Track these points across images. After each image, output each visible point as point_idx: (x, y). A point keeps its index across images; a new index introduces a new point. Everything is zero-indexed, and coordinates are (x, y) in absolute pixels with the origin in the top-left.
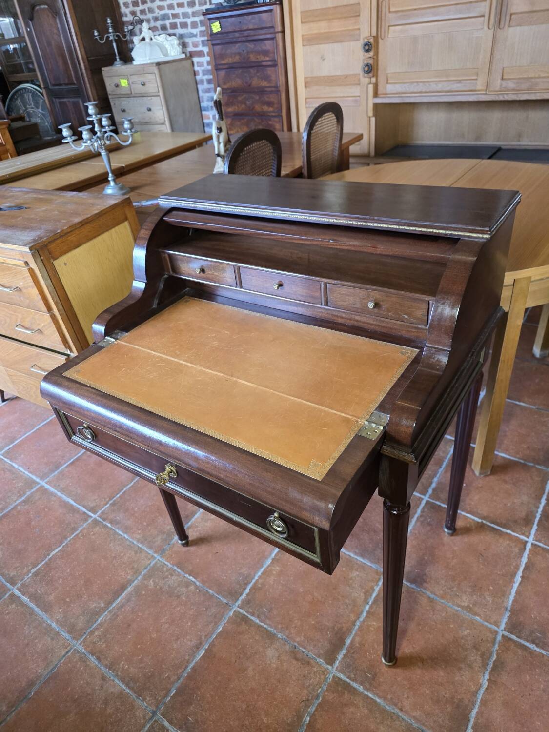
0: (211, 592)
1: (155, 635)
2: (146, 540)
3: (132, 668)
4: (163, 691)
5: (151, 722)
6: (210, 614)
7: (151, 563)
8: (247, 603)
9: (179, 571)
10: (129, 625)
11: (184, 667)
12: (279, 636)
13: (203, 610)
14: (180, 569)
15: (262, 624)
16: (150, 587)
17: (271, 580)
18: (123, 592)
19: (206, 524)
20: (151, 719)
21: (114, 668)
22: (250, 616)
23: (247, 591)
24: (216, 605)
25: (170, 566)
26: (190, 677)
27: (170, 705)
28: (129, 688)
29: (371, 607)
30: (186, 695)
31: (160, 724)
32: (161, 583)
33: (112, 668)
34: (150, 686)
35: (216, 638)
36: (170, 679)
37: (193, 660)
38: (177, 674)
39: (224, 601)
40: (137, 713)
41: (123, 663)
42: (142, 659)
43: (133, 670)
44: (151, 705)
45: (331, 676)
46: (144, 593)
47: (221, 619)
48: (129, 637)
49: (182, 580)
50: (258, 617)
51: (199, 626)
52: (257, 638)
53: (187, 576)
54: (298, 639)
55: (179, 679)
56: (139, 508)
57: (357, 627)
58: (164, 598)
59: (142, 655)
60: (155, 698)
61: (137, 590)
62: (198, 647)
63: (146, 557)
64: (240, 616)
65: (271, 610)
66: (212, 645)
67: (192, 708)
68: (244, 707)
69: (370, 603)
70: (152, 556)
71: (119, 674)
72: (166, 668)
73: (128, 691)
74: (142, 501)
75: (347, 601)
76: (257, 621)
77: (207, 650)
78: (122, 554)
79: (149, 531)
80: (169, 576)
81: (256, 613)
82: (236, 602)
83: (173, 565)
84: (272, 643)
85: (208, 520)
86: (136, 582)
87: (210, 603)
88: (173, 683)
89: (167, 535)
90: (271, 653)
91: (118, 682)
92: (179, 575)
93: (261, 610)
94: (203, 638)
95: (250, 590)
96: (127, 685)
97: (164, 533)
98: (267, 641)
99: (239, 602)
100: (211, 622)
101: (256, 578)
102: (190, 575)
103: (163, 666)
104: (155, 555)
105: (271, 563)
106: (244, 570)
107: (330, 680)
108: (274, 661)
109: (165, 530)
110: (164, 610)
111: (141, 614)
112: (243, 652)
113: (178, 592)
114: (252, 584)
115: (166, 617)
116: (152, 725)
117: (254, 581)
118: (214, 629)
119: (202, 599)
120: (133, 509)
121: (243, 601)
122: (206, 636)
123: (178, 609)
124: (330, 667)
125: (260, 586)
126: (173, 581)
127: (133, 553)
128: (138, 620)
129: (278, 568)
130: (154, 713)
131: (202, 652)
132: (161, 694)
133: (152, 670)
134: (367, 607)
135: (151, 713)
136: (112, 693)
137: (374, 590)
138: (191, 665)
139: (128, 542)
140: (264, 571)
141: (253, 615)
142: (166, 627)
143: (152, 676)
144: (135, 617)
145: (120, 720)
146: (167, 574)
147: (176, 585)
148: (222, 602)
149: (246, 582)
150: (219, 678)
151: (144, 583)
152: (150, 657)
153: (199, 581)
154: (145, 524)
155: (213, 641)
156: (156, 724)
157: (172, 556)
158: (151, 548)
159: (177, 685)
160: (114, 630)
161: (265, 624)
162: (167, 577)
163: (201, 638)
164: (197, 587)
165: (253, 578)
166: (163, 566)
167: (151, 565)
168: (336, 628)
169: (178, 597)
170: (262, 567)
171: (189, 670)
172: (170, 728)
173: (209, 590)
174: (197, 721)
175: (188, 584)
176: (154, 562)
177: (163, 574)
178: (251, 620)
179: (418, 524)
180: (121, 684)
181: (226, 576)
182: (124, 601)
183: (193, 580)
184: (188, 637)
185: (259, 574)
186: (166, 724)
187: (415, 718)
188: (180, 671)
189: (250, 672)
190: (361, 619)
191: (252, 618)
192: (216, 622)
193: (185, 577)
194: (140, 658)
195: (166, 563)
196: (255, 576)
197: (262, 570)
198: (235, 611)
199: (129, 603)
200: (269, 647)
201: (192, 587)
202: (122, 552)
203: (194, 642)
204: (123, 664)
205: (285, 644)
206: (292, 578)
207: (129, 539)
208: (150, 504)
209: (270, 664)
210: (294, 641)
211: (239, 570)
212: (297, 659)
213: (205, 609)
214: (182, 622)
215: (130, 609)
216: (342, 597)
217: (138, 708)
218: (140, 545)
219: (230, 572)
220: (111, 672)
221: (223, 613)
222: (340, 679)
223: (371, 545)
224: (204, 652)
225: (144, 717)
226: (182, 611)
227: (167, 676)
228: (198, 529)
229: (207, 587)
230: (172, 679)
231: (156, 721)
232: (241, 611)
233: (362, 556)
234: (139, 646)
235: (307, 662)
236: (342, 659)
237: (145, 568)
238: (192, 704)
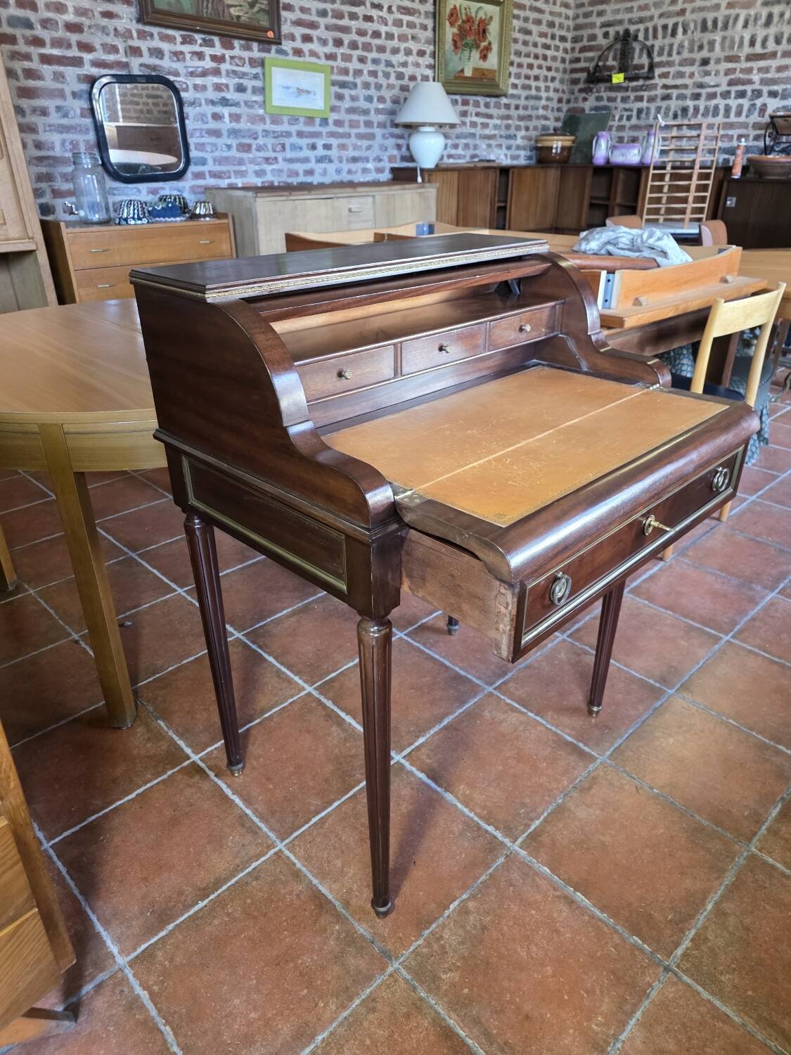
0: (483, 878)
1: (548, 968)
2: (347, 988)
3: (603, 1009)
4: (635, 955)
5: (681, 973)
6: (521, 881)
7: (404, 979)
8: (510, 831)
9: (434, 926)
10: (527, 1017)
11: (600, 924)
12: (560, 801)
13: (514, 892)
14: (431, 924)
15: (542, 817)
16: (457, 979)
17: (478, 797)
18: (457, 1035)
19: (350, 875)
20: (676, 975)
21: (601, 1043)
22: (530, 830)
23: (490, 829)
24: (508, 871)
25: (420, 942)
26: (614, 915)
27: (655, 944)
28: (634, 1012)
29: (531, 712)
30: (639, 923)
31: (681, 960)
32: (452, 958)
33: (602, 1047)
34: (630, 976)
35: (559, 877)
36: (617, 945)
37: (591, 910)
38: (611, 934)
39: (501, 860)
40: (671, 996)
41: (594, 1026)
42: (587, 992)
43: (606, 1005)
44: (657, 975)
45: (608, 761)
46: (466, 991)
47: (530, 867)
48: (549, 1015)
49: (455, 921)
50: (532, 820)
51: (539, 897)
52: (562, 825)
53: (447, 913)
54: (566, 783)
55: (616, 932)
56: (255, 1009)
57: (553, 728)
58: (482, 953)
59: (582, 992)
60: (645, 967)
61: (458, 1004)
62: (571, 902)
63: (388, 987)
64: (528, 841)
65: (523, 805)
66: (569, 882)
67: (656, 915)
68: (648, 851)
69: (526, 711)
70: (391, 975)
71: (612, 1032)
72: (602, 950)
73: (638, 1014)
74: (237, 1001)
75: (521, 729)
76: (537, 823)
77: (576, 889)
78: (368, 1042)
79: (329, 982)
80: (442, 942)
81: (526, 821)
82: (506, 846)
83: (419, 935)
84: (569, 810)
85: (342, 871)
86: (440, 1009)
87: (503, 879)
88: (623, 940)
89: (349, 946)
90: (582, 813)
91: (625, 1034)
92: (443, 926)
93: (522, 815)
94: (558, 893)
95: (489, 825)
96: (630, 1015)
97: (343, 952)
98: (566, 814)
99: (507, 841)
100: (534, 880)
101: (472, 815)
102: (448, 907)
103: (599, 954)
104: (390, 970)
105: (452, 793)
106: (456, 828)
107: (613, 763)
108: (592, 811)
109: (337, 949)
110: (506, 953)
111: (508, 996)
112: (580, 843)
113: (475, 928)
114: (479, 822)
115: (519, 949)
116: (683, 971)
117: (476, 819)
118: (545, 877)
119: (494, 891)
120: (250, 1023)
121: (506, 835)
122: (555, 889)
123: (505, 927)
124: (599, 761)
125: (485, 812)
126: (451, 937)
127: (371, 1017)
128: (518, 1000)
129: (462, 787)
130: (667, 969)
131: (579, 896)
132: (640, 957)
133: (605, 973)
134: (530, 714)
135: (668, 973)
136: (645, 1042)
137: (509, 704)
138: (598, 912)
139: (341, 1030)
140: (462, 803)
141: (529, 826)
142: (535, 949)
143: (613, 973)
144: (513, 1007)
145: (683, 1024)
146: (435, 947)
147: (461, 932)
148: (503, 863)
149: (475, 829)
150: (615, 877)
151: (446, 990)
152: (586, 977)
153: (462, 894)
154: (305, 991)
155: (563, 880)
156: (682, 966)
157: (400, 938)
158: (369, 979)
159: (626, 935)
160: (534, 1048)
161: (542, 814)
162: (443, 947)
163: (558, 897)
164: (473, 897)
165: (472, 819)
166: (418, 954)
167: (409, 977)
168: (554, 745)
169: (484, 928)
170: (456, 805)
171: (604, 916)
172: (684, 946)
173: (480, 881)
174: (672, 909)
175: (463, 911)
176: (404, 972)
177: (434, 954)
178: (535, 829)
179: (433, 649)
180: (629, 1028)
181: (461, 853)
182: (476, 1031)
183: (456, 903)
184: (555, 915)
185: (466, 810)
186: (679, 951)
187: (645, 710)
188: (606, 929)
189: (607, 839)
190: (544, 722)
191: (533, 827)
192: (534, 874)
193: (448, 916)
194: (585, 995)
195: (412, 949)
196: (468, 816)
197: (460, 806)
198: (521, 848)
199: (483, 1020)
200: (574, 814)
201: (471, 905)
202: (362, 1042)
203: (565, 908)
204: (597, 1025)
205: (571, 797)
206: (481, 774)
207: (331, 1029)
208: (255, 982)
209: (597, 817)
210: (568, 786)
211: (454, 834)
212: (590, 788)
213: (512, 888)
214: (529, 924)
215: (495, 1016)
216: (515, 731)
217: (663, 994)
218: (357, 1002)
219: (455, 848)
220: (609, 1049)
221: (520, 863)
222: (611, 754)
223: (452, 692)
224: (578, 893)
225: (674, 984)
226: (511, 923)
227: (615, 949)
228: (355, 887)
229: (475, 882)
230: (618, 942)
231: (678, 966)
232: (520, 840)
233: (464, 702)
234: (566, 997)
235: (594, 780)
236: (589, 748)
237: (414, 990)
238: (651, 915)
